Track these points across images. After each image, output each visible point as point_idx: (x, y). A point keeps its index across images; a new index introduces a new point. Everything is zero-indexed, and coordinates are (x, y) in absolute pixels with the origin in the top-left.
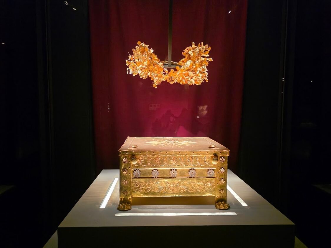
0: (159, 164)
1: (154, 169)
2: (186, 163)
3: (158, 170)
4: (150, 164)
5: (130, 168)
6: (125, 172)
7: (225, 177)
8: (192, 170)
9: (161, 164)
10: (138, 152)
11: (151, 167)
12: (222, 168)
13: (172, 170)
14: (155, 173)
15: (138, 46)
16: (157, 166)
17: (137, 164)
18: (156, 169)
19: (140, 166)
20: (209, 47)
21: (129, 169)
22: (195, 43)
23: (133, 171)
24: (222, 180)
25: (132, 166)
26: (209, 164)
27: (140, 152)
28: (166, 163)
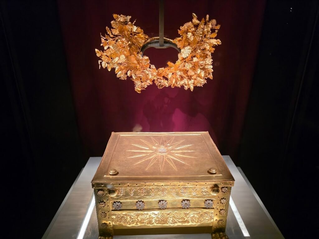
0: (144, 195)
1: (139, 201)
2: (178, 194)
3: (143, 202)
4: (133, 195)
5: (108, 200)
6: (102, 205)
7: (225, 208)
8: (186, 201)
9: (146, 196)
10: (116, 184)
11: (135, 199)
12: (224, 198)
13: (162, 202)
14: (140, 205)
15: (115, 20)
16: (142, 198)
17: (117, 196)
18: (141, 201)
19: (120, 198)
20: (216, 25)
21: (107, 202)
22: (196, 15)
23: (113, 203)
24: (222, 211)
25: (110, 199)
26: (207, 194)
27: (119, 184)
28: (152, 194)
